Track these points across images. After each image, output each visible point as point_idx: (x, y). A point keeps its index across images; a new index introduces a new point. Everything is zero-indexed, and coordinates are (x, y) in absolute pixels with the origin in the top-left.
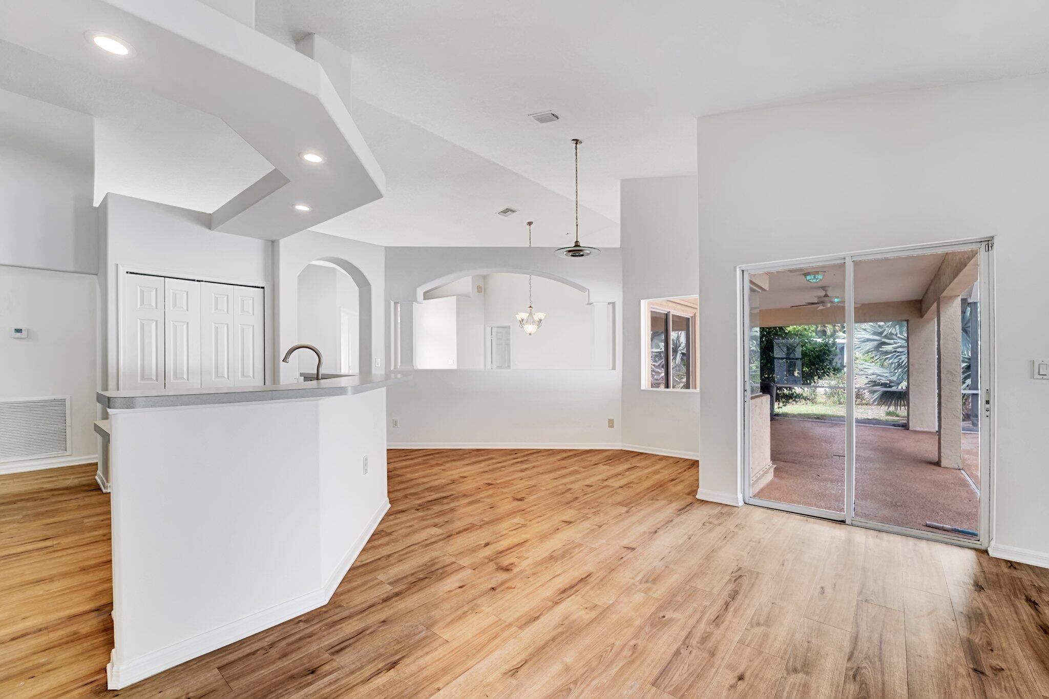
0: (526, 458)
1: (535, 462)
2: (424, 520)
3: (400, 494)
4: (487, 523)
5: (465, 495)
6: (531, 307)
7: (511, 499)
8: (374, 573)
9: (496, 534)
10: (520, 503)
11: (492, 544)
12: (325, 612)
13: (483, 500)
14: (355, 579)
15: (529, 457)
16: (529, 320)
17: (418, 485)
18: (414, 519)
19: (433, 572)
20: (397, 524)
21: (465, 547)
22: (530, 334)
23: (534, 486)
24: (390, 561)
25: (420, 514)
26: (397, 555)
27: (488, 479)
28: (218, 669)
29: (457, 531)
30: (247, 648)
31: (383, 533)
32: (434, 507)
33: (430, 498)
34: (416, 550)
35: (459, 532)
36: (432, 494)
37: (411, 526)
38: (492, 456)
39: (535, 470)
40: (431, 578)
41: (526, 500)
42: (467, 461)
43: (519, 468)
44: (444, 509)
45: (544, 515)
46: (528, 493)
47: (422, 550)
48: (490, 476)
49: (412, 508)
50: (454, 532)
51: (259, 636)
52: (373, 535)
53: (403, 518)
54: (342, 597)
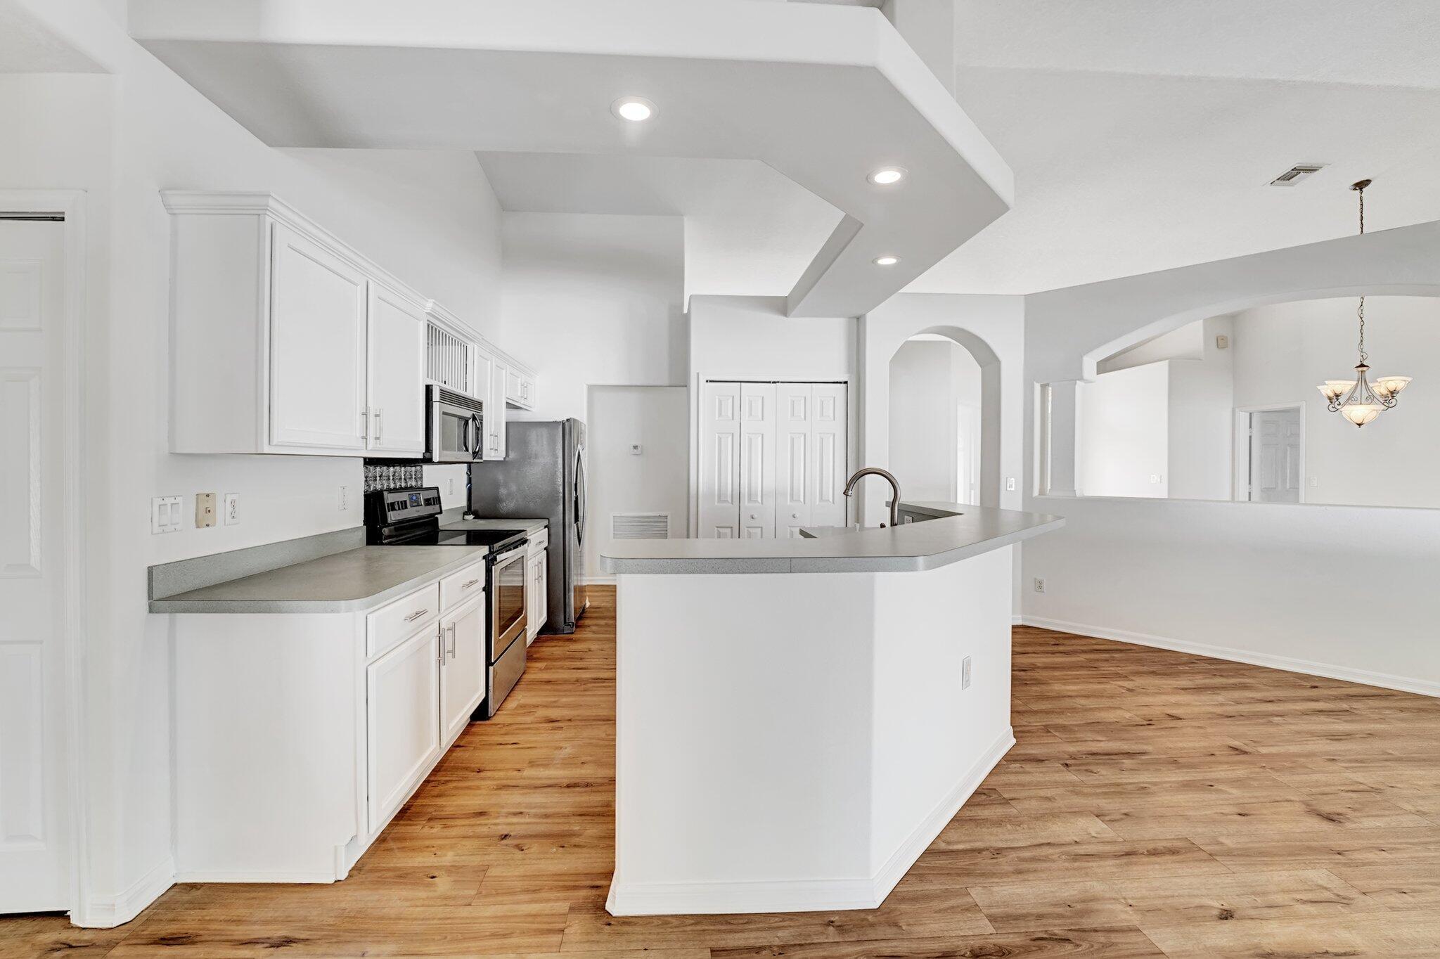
0: (1345, 706)
1: (1375, 721)
2: (1077, 793)
3: (1036, 722)
4: (1229, 853)
5: (1174, 763)
6: (1362, 365)
7: (1300, 808)
8: (966, 879)
9: (1254, 894)
10: (1326, 826)
11: (1242, 918)
12: (872, 925)
13: (1220, 787)
14: (931, 878)
15: (1355, 705)
16: (1357, 394)
17: (1074, 710)
18: (1056, 784)
19: (1084, 931)
20: (1022, 785)
21: (1167, 897)
22: (1360, 425)
23: (1377, 791)
24: (999, 865)
25: (1071, 777)
26: (1013, 855)
27: (1234, 737)
28: (712, 951)
29: (1151, 846)
30: (752, 935)
31: (994, 796)
32: (1103, 771)
33: (1095, 747)
34: (1054, 861)
35: (1154, 853)
36: (1100, 739)
37: (1048, 799)
38: (1247, 680)
39: (1378, 745)
40: (1078, 946)
41: (1349, 825)
42: (1184, 682)
43: (1324, 727)
44: (1125, 781)
45: (1414, 891)
46: (1357, 806)
47: (1067, 864)
48: (1241, 730)
49: (1057, 759)
50: (1141, 847)
51: (773, 920)
52: (976, 793)
53: (1035, 774)
54: (903, 907)
